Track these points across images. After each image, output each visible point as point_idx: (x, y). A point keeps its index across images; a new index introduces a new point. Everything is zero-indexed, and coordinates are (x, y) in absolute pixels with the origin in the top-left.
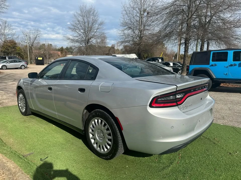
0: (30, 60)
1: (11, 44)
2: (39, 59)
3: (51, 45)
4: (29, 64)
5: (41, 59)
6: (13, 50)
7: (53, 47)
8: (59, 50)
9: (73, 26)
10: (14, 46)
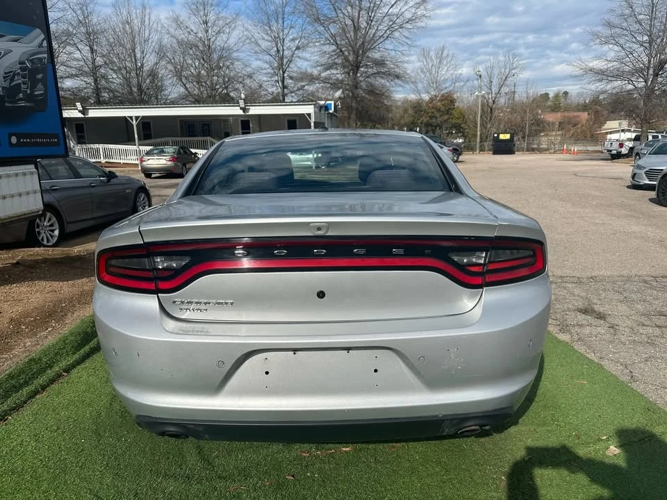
0: (481, 142)
1: (443, 103)
2: (502, 137)
3: (566, 93)
4: (478, 151)
5: (507, 136)
6: (446, 117)
7: (573, 99)
8: (585, 107)
9: (610, 25)
10: (449, 109)
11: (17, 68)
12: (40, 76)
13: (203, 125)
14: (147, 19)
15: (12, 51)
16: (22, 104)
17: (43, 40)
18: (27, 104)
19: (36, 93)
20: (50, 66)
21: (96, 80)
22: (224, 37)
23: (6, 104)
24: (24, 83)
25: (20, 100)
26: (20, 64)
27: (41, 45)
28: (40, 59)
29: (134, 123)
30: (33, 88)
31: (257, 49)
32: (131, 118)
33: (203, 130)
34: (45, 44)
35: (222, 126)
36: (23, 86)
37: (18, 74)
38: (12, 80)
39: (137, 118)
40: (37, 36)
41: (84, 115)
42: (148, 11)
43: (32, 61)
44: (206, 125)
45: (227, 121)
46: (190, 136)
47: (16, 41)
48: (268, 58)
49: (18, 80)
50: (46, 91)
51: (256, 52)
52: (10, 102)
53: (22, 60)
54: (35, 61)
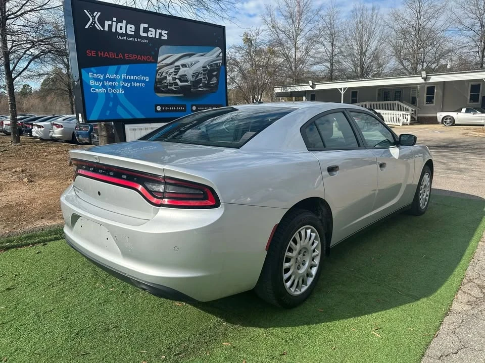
11: (201, 70)
12: (215, 73)
13: (396, 92)
14: (374, 18)
15: (199, 61)
16: (201, 89)
17: (220, 53)
18: (205, 89)
19: (211, 83)
20: (223, 67)
21: (332, 65)
22: (433, 21)
23: (192, 90)
24: (204, 78)
25: (201, 87)
26: (203, 68)
27: (218, 56)
28: (217, 64)
29: (342, 93)
30: (210, 79)
31: (461, 27)
32: (341, 89)
33: (395, 96)
34: (221, 55)
35: (411, 93)
36: (203, 79)
37: (201, 73)
38: (197, 76)
39: (345, 89)
40: (217, 51)
41: (313, 88)
42: (376, 11)
43: (211, 66)
44: (398, 92)
45: (415, 88)
46: (384, 101)
47: (202, 56)
48: (471, 33)
49: (201, 77)
50: (218, 81)
51: (460, 30)
52: (193, 89)
53: (205, 65)
54: (213, 65)
